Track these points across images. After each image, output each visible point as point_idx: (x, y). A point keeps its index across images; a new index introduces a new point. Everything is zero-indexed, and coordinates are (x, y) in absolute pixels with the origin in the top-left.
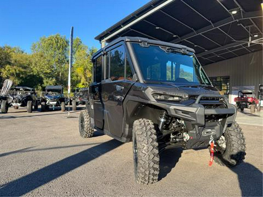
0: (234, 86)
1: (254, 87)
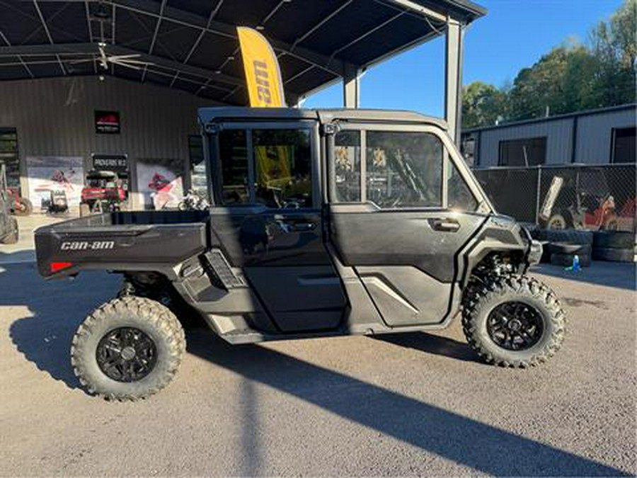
0: (33, 155)
1: (81, 158)
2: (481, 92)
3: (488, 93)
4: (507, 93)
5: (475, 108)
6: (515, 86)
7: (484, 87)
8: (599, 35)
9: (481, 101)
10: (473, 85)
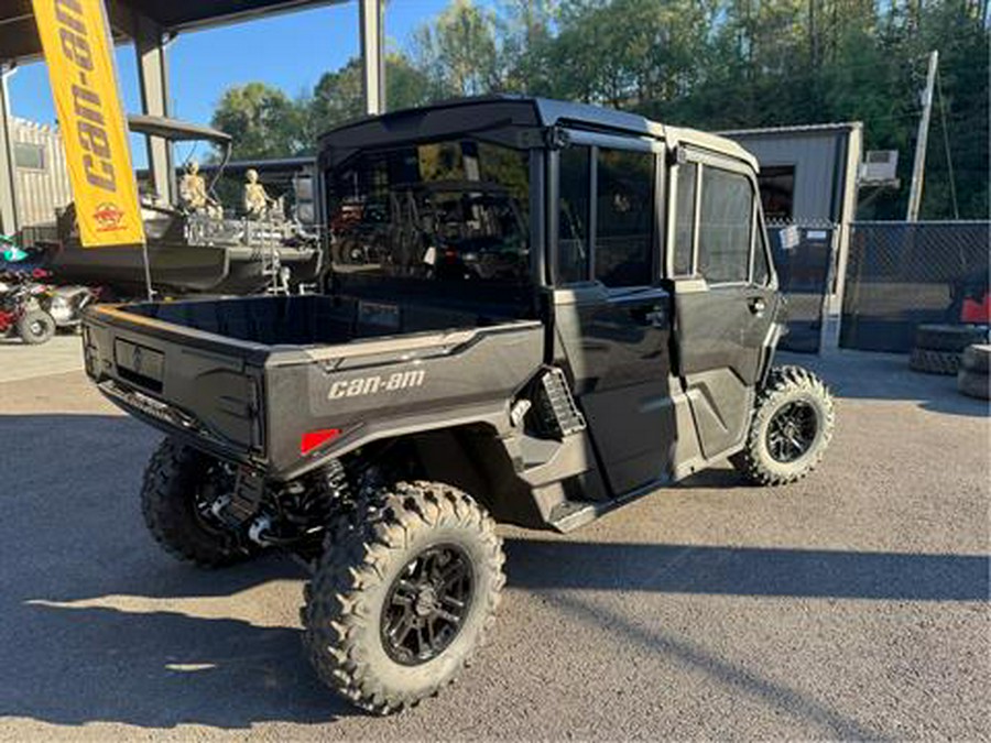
2: (265, 100)
3: (276, 103)
4: (305, 106)
5: (257, 125)
6: (315, 99)
7: (269, 93)
8: (422, 43)
9: (264, 115)
10: (250, 86)
